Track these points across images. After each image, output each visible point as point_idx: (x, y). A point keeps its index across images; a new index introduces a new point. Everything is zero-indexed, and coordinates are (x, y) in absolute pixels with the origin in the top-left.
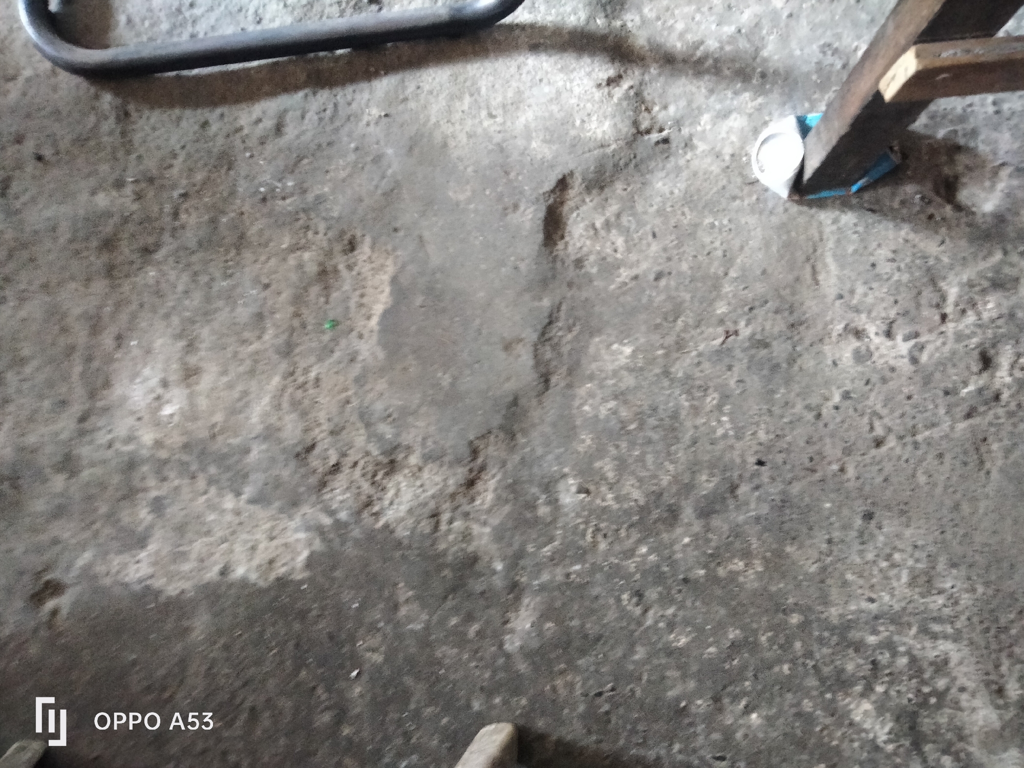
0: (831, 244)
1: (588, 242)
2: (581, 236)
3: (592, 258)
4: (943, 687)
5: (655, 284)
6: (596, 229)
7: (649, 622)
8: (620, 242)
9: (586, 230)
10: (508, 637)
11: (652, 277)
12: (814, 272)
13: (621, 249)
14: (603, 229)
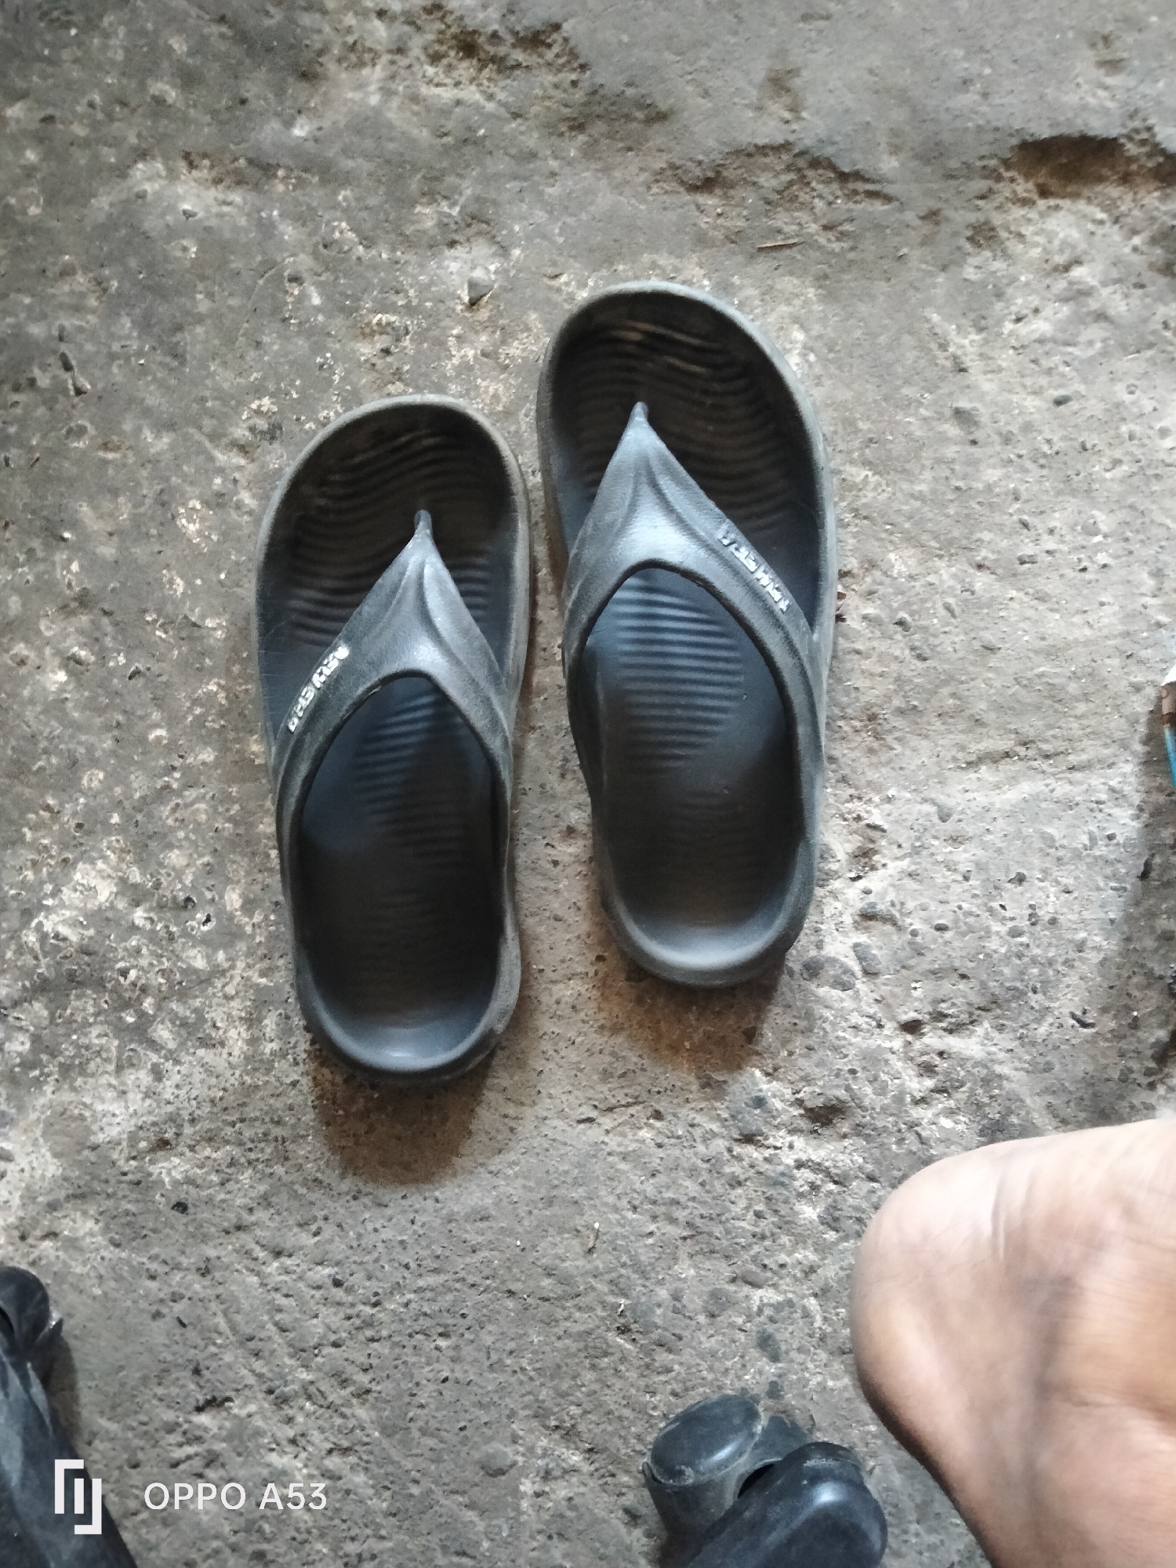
0: (1062, 789)
1: (1036, 252)
2: (1050, 236)
3: (999, 265)
4: (155, 1036)
5: (948, 413)
6: (1067, 268)
7: (221, 457)
8: (1041, 326)
9: (1065, 245)
10: (159, 166)
11: (963, 404)
12: (995, 758)
13: (1023, 329)
14: (1071, 283)
